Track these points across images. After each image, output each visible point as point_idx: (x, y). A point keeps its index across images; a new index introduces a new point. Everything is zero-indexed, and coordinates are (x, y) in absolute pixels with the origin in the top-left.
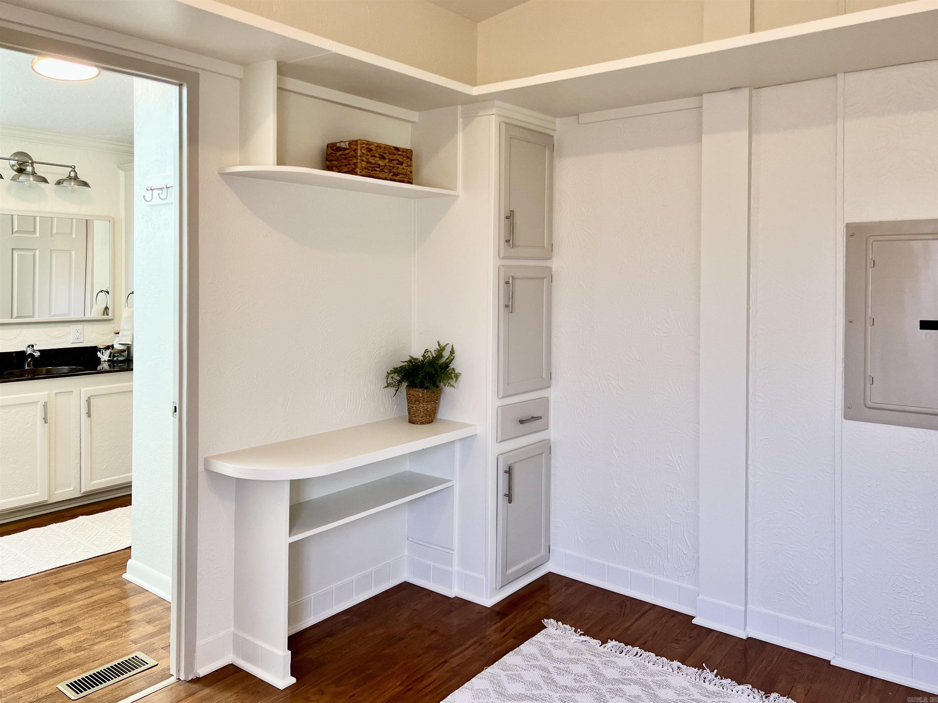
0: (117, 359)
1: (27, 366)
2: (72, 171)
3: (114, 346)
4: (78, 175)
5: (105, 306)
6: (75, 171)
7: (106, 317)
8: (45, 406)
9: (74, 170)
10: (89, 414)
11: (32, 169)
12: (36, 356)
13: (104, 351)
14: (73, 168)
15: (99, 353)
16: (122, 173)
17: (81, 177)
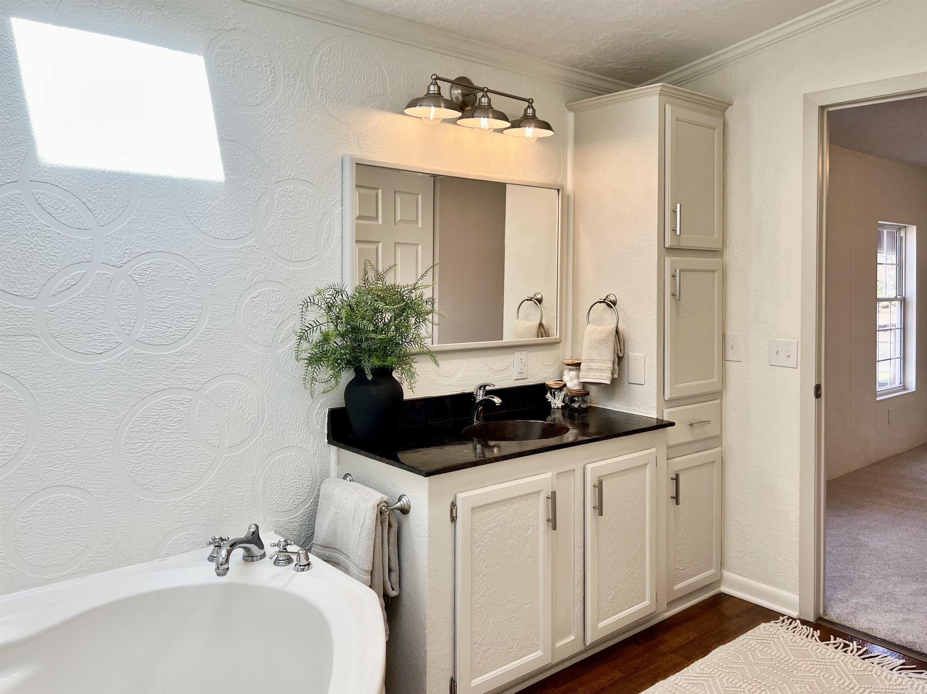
0: (580, 406)
1: (477, 420)
2: (528, 107)
3: (567, 385)
4: (536, 114)
5: (537, 322)
6: (532, 108)
7: (545, 339)
8: (553, 498)
9: (532, 106)
10: (599, 509)
11: (488, 101)
12: (497, 404)
13: (556, 393)
14: (530, 102)
15: (548, 395)
16: (571, 116)
17: (540, 116)
